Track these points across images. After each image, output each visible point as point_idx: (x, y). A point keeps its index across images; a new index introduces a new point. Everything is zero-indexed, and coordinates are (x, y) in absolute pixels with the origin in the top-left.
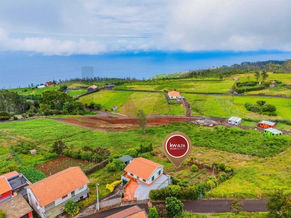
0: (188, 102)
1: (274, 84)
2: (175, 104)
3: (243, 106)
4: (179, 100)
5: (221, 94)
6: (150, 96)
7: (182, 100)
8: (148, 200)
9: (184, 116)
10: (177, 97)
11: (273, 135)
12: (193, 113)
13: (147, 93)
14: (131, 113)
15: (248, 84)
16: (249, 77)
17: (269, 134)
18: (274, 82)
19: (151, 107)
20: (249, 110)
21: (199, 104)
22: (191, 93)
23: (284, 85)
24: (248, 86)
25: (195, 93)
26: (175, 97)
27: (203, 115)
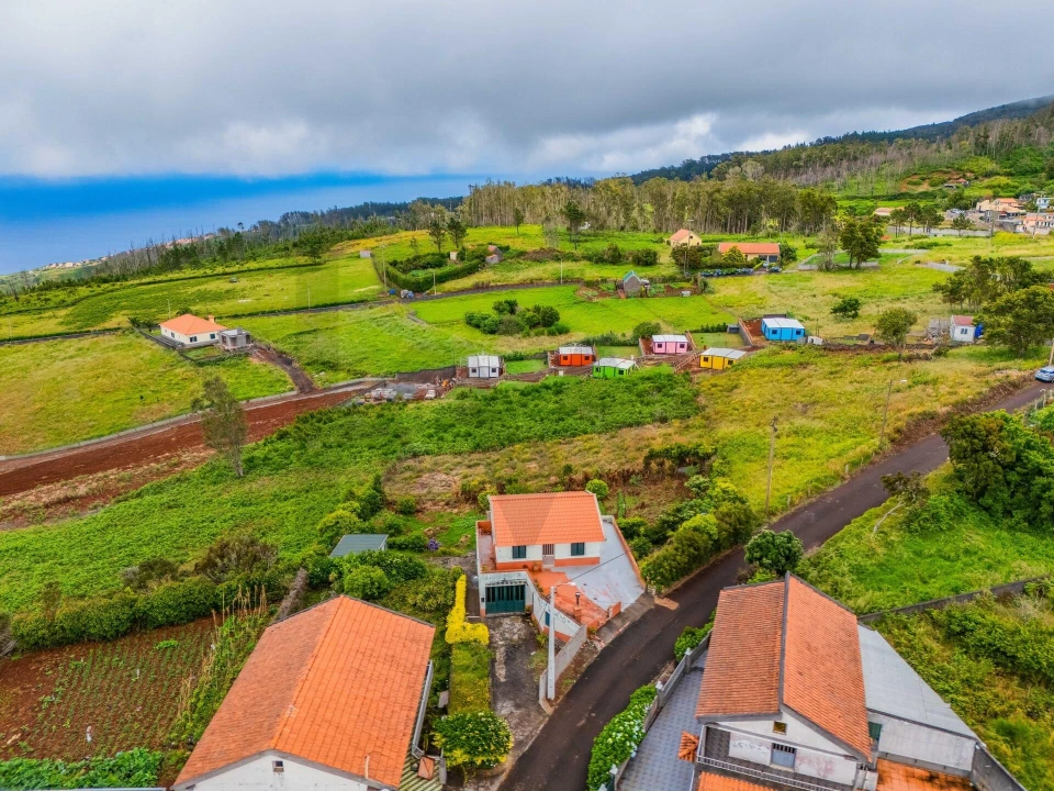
0: (273, 345)
1: (495, 252)
2: (227, 362)
3: (462, 325)
4: (229, 346)
5: (362, 301)
6: (72, 352)
7: (242, 343)
8: (647, 594)
9: (294, 393)
10: (213, 336)
11: (621, 372)
12: (320, 378)
13: (42, 347)
14: (31, 441)
15: (423, 262)
16: (414, 244)
17: (609, 374)
18: (492, 248)
19: (122, 395)
20: (492, 332)
21: (318, 345)
22: (251, 315)
23: (522, 254)
24: (424, 267)
25: (263, 313)
26: (203, 338)
27: (364, 374)
